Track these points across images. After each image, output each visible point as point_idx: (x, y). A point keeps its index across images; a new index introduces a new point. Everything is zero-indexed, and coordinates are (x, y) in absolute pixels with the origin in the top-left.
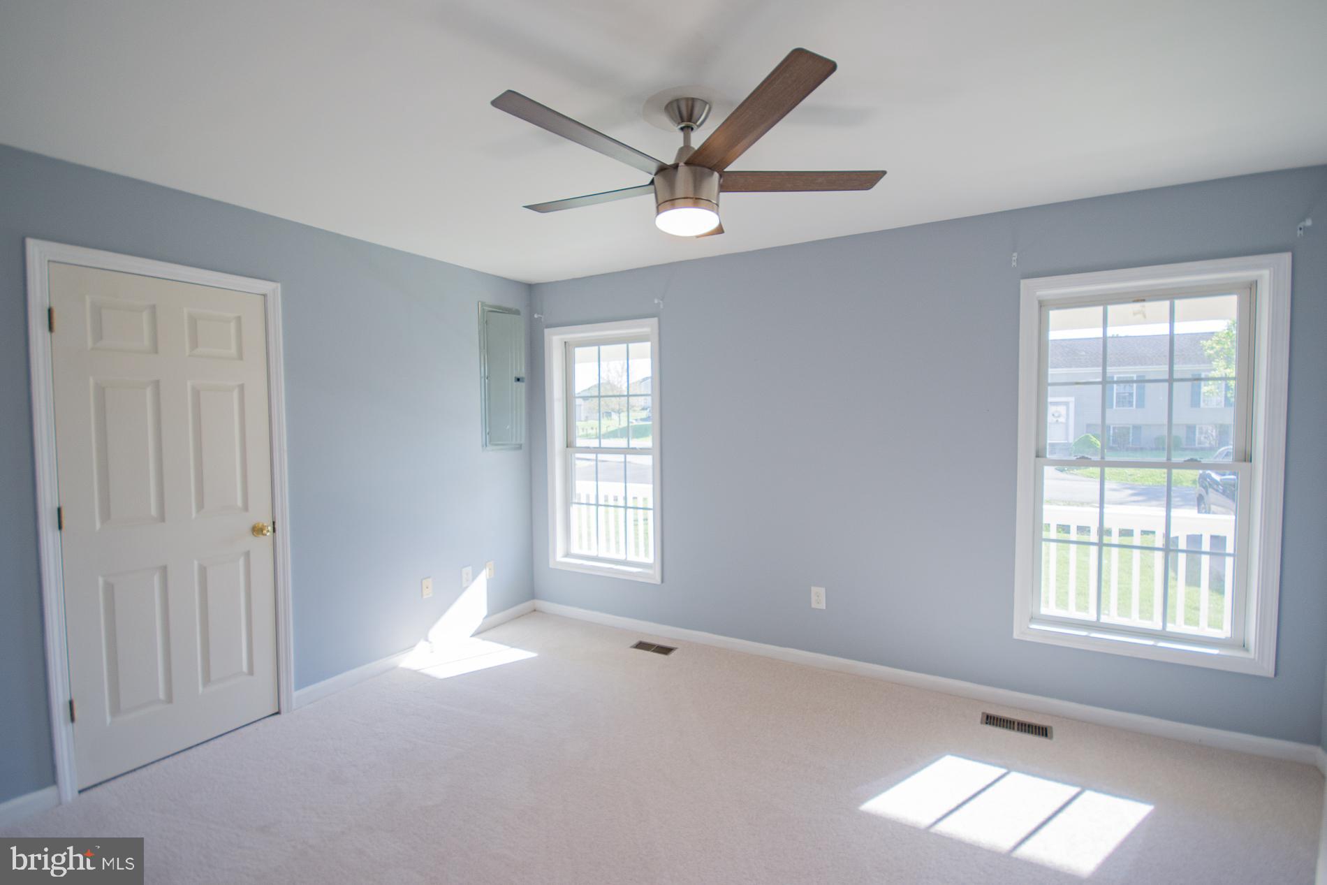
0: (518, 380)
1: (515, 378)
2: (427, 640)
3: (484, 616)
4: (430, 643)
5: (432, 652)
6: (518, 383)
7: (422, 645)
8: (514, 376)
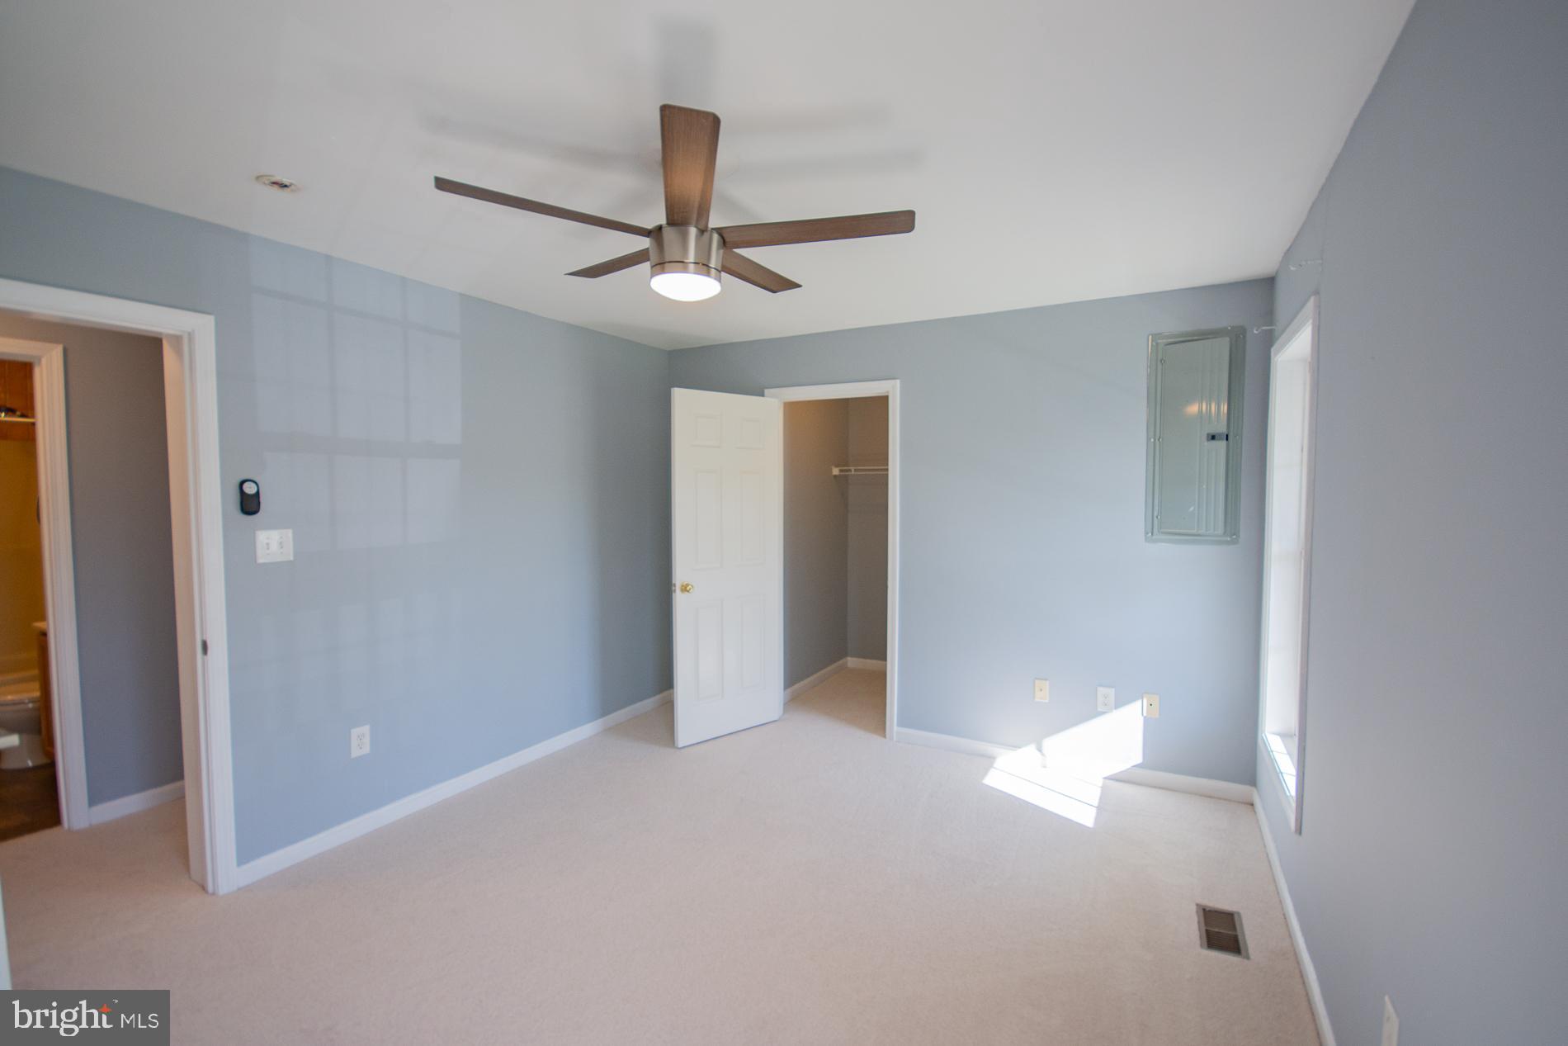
0: (1213, 438)
1: (1208, 434)
2: (1040, 749)
3: (1135, 763)
4: (1043, 755)
5: (1045, 767)
6: (1213, 442)
7: (1030, 750)
8: (1206, 433)
